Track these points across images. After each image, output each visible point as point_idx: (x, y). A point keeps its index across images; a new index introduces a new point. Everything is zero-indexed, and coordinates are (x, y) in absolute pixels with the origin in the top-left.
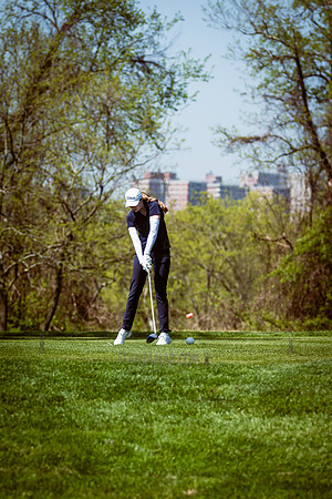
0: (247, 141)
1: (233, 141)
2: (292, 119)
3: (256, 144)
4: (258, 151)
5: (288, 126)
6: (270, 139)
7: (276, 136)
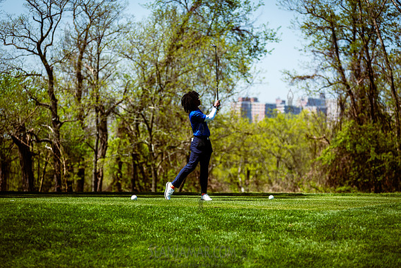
1: (294, 78)
2: (329, 65)
4: (309, 85)
5: (327, 69)
6: (316, 77)
7: (320, 76)
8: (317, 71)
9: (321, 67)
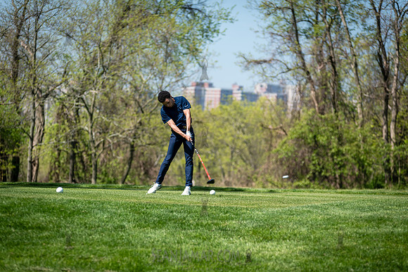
0: (258, 62)
1: (249, 62)
2: (288, 49)
3: (264, 65)
4: (265, 70)
5: (286, 53)
6: (273, 62)
7: (278, 60)
8: (274, 55)
9: (279, 51)
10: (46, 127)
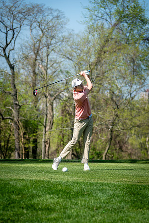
10: (54, 119)
